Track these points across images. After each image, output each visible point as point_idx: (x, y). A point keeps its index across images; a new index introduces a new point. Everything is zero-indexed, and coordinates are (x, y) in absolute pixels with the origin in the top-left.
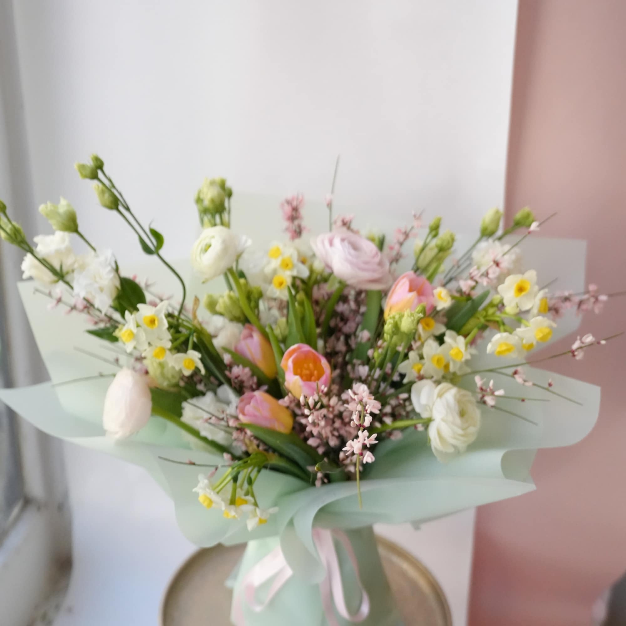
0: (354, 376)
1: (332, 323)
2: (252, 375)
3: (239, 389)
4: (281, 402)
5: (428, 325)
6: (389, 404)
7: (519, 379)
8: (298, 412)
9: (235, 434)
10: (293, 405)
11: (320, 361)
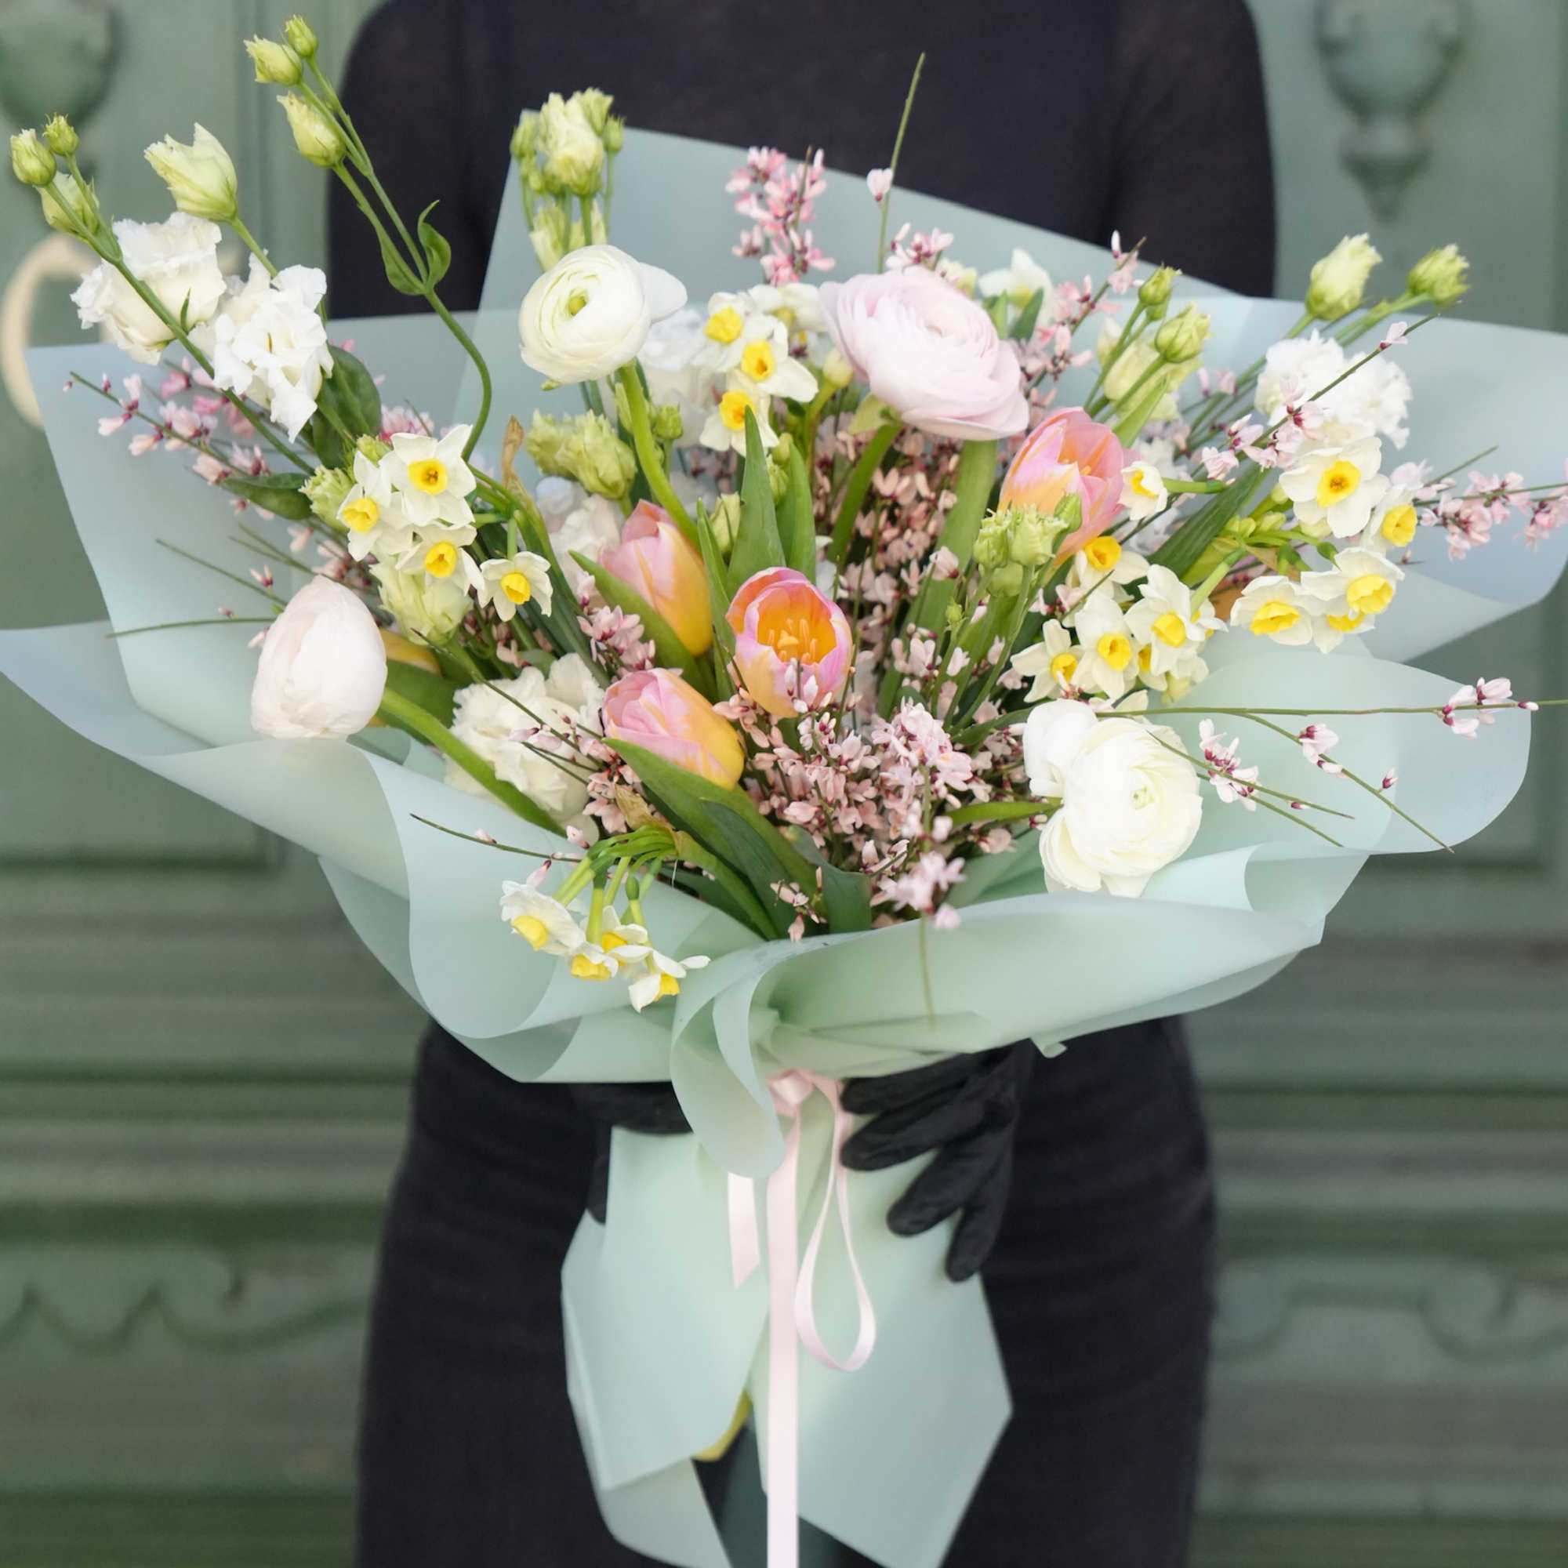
0: (908, 669)
1: (865, 525)
2: (644, 639)
3: (609, 668)
4: (719, 707)
5: (1100, 557)
6: (985, 749)
7: (1310, 751)
8: (761, 740)
9: (596, 780)
10: (749, 720)
11: (829, 616)
